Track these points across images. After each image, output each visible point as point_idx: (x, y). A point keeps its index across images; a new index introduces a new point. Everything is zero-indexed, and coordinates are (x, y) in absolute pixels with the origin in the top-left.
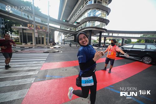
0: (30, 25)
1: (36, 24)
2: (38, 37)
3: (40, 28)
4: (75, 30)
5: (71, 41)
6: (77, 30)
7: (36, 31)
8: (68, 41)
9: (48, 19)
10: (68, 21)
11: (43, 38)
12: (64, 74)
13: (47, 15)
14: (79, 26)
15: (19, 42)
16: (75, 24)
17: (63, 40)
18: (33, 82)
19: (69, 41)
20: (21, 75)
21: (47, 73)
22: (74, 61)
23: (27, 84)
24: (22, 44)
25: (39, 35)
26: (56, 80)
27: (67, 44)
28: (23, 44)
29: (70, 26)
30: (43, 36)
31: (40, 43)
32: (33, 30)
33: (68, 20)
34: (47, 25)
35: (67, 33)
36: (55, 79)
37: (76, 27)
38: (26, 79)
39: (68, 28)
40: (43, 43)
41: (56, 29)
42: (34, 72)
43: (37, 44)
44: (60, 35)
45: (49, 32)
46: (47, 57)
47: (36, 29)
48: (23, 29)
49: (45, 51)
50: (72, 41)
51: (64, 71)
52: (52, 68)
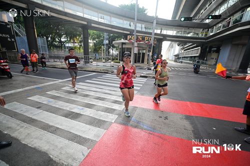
0: (130, 36)
1: (137, 34)
2: (137, 53)
3: (141, 39)
4: (206, 35)
5: (191, 57)
6: (211, 34)
7: (136, 44)
8: (185, 57)
9: (155, 22)
10: (191, 18)
11: (144, 54)
12: (160, 126)
13: (154, 16)
14: (218, 23)
15: (117, 59)
16: (207, 21)
17: (175, 56)
18: (113, 121)
19: (187, 57)
20: (106, 106)
21: (134, 114)
22: (188, 103)
23: (107, 121)
24: (119, 63)
25: (139, 50)
26: (143, 133)
27: (182, 64)
28: (121, 62)
29: (194, 28)
30: (144, 51)
31: (139, 62)
32: (133, 44)
33: (191, 16)
34: (151, 34)
35: (185, 43)
36: (142, 129)
37: (208, 27)
38: (108, 114)
39: (188, 33)
40: (143, 62)
41: (165, 38)
42: (119, 105)
43: (135, 62)
44: (172, 47)
45: (153, 44)
46: (142, 85)
47: (136, 41)
48: (123, 43)
49: (142, 75)
50: (195, 57)
51: (162, 119)
52: (144, 107)
